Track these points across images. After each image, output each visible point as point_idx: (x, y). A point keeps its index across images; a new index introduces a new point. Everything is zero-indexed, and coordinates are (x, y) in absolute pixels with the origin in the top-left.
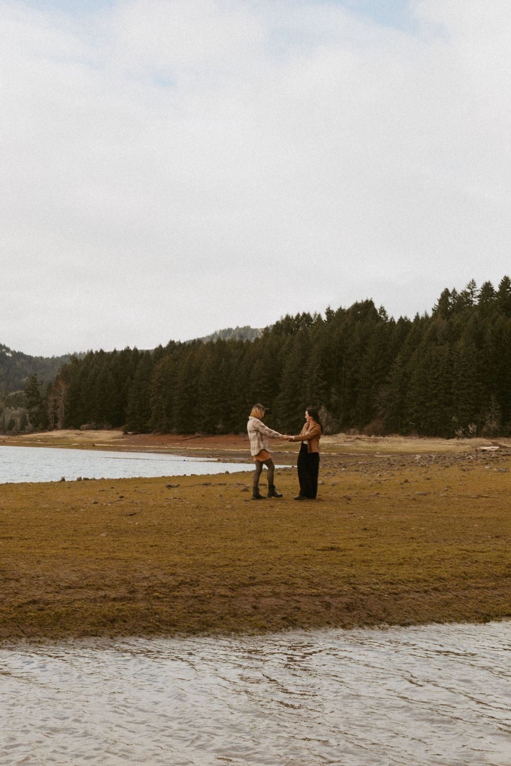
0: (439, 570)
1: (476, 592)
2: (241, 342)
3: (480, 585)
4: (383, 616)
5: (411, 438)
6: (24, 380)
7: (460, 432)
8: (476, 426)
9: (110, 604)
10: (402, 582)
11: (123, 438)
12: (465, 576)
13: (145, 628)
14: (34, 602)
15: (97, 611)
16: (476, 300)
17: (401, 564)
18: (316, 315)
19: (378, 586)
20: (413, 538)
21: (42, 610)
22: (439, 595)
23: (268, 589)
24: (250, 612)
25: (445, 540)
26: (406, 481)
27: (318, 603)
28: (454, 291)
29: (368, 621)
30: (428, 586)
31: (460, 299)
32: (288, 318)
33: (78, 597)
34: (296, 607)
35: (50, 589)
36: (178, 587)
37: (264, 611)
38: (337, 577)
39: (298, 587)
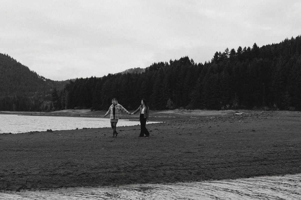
0: (229, 159)
1: (244, 167)
2: (137, 74)
3: (245, 165)
4: (211, 176)
5: (204, 110)
6: (51, 90)
7: (223, 108)
8: (229, 105)
9: (112, 174)
10: (216, 164)
11: (91, 112)
12: (239, 162)
13: (126, 182)
14: (84, 174)
15: (107, 176)
16: (228, 56)
17: (215, 157)
18: (166, 63)
19: (208, 166)
20: (218, 148)
21: (88, 176)
22: (230, 168)
23: (168, 167)
24: (162, 176)
25: (230, 148)
26: (210, 127)
27: (187, 172)
28: (220, 52)
29: (206, 178)
30: (226, 165)
31: (222, 55)
32: (155, 64)
33: (100, 171)
34: (179, 174)
35: (89, 169)
36: (135, 167)
37: (168, 175)
38: (192, 163)
39: (179, 167)
